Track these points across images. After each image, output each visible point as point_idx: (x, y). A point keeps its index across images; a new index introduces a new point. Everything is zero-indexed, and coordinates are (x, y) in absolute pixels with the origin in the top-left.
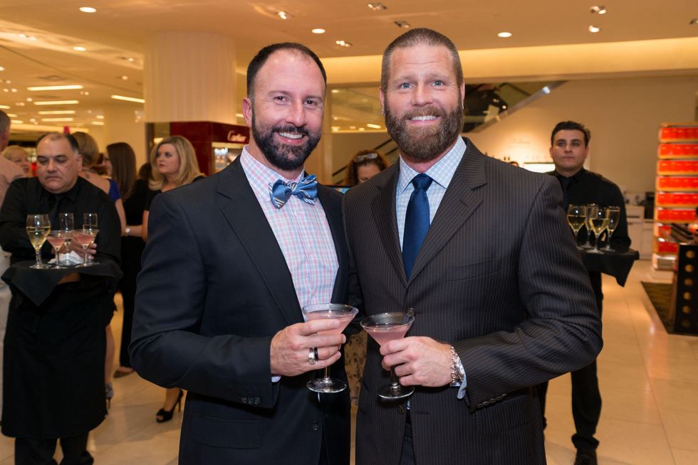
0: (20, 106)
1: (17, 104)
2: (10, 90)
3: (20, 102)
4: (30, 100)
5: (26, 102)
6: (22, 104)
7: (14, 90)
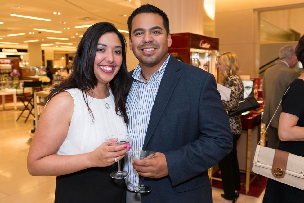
0: (73, 38)
1: (72, 37)
2: (67, 29)
3: (73, 36)
4: (77, 34)
5: (76, 36)
6: (74, 37)
7: (69, 28)
